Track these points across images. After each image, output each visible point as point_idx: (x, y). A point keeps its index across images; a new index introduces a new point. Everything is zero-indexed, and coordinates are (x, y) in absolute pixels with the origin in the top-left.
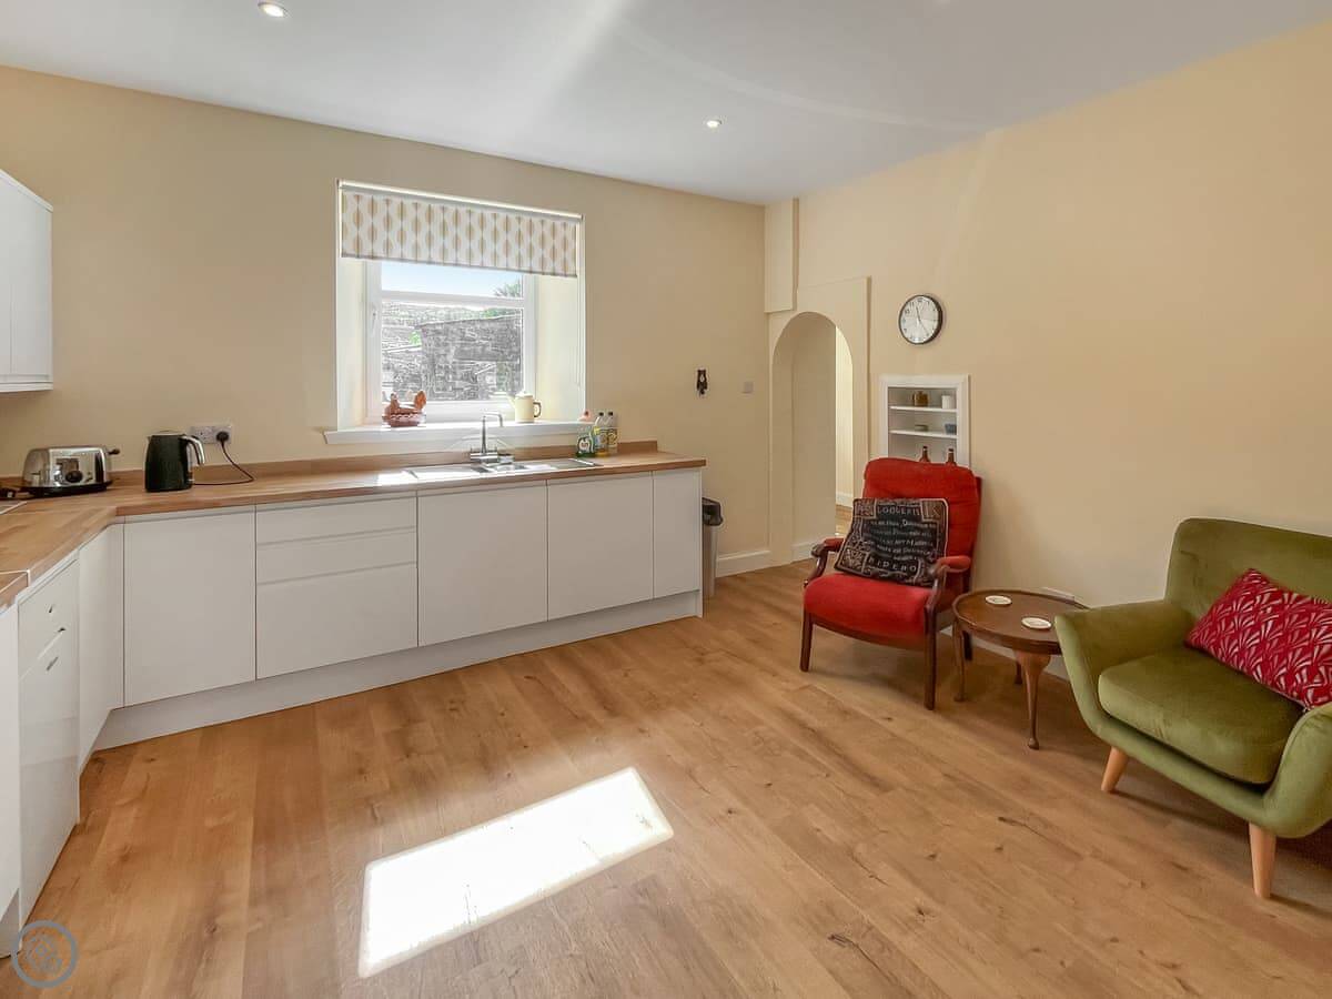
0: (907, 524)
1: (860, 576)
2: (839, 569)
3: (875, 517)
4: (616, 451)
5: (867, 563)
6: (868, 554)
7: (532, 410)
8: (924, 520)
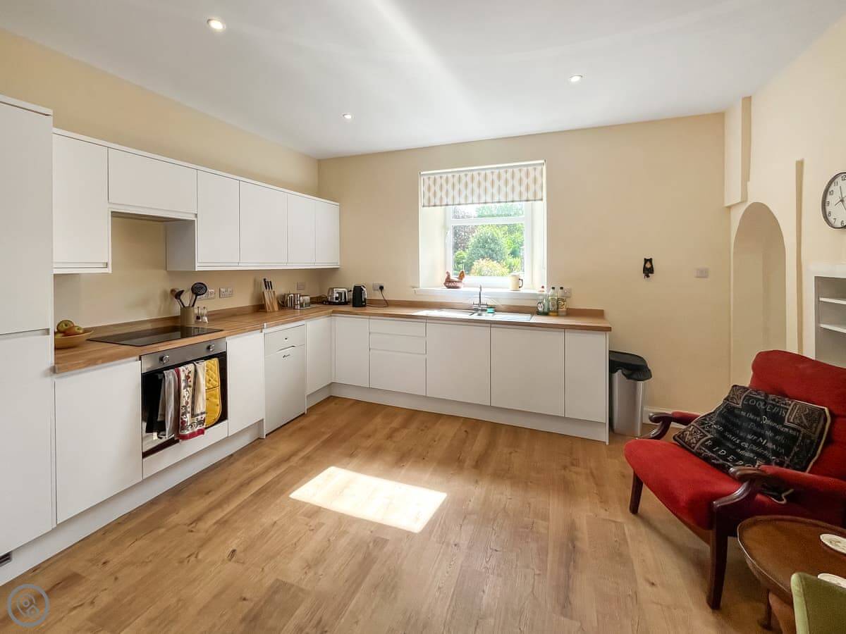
0: (767, 421)
1: (691, 452)
2: (676, 440)
3: (740, 406)
4: (564, 314)
5: (703, 444)
6: (709, 436)
7: (518, 283)
8: (786, 423)
